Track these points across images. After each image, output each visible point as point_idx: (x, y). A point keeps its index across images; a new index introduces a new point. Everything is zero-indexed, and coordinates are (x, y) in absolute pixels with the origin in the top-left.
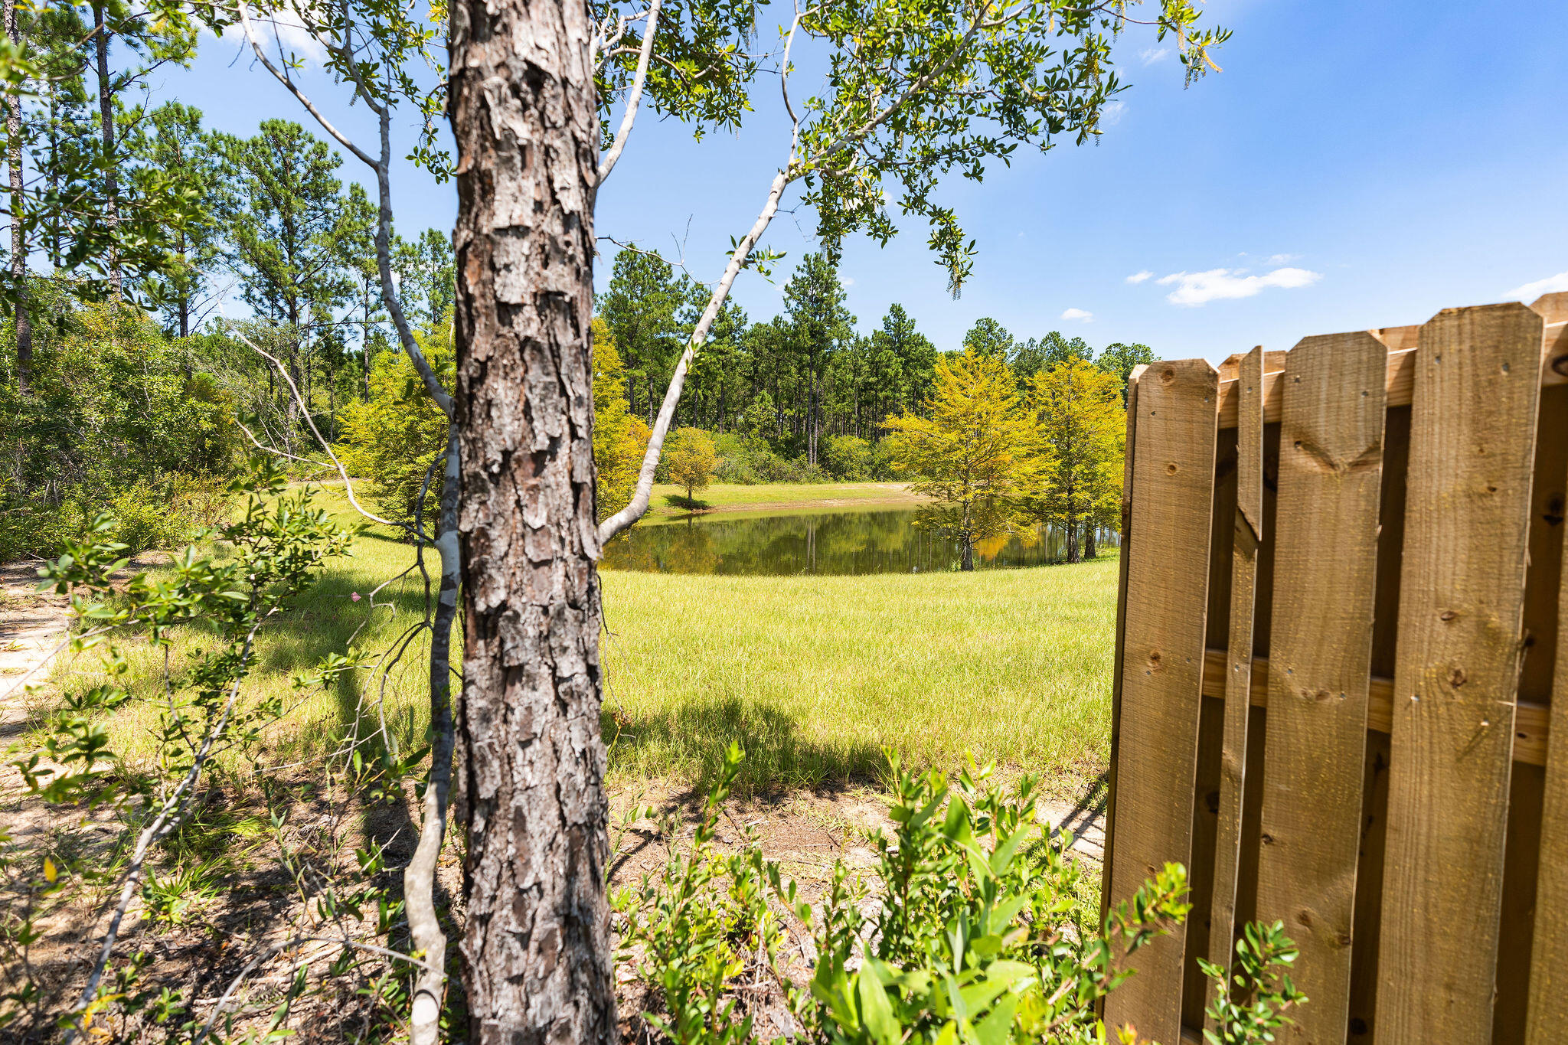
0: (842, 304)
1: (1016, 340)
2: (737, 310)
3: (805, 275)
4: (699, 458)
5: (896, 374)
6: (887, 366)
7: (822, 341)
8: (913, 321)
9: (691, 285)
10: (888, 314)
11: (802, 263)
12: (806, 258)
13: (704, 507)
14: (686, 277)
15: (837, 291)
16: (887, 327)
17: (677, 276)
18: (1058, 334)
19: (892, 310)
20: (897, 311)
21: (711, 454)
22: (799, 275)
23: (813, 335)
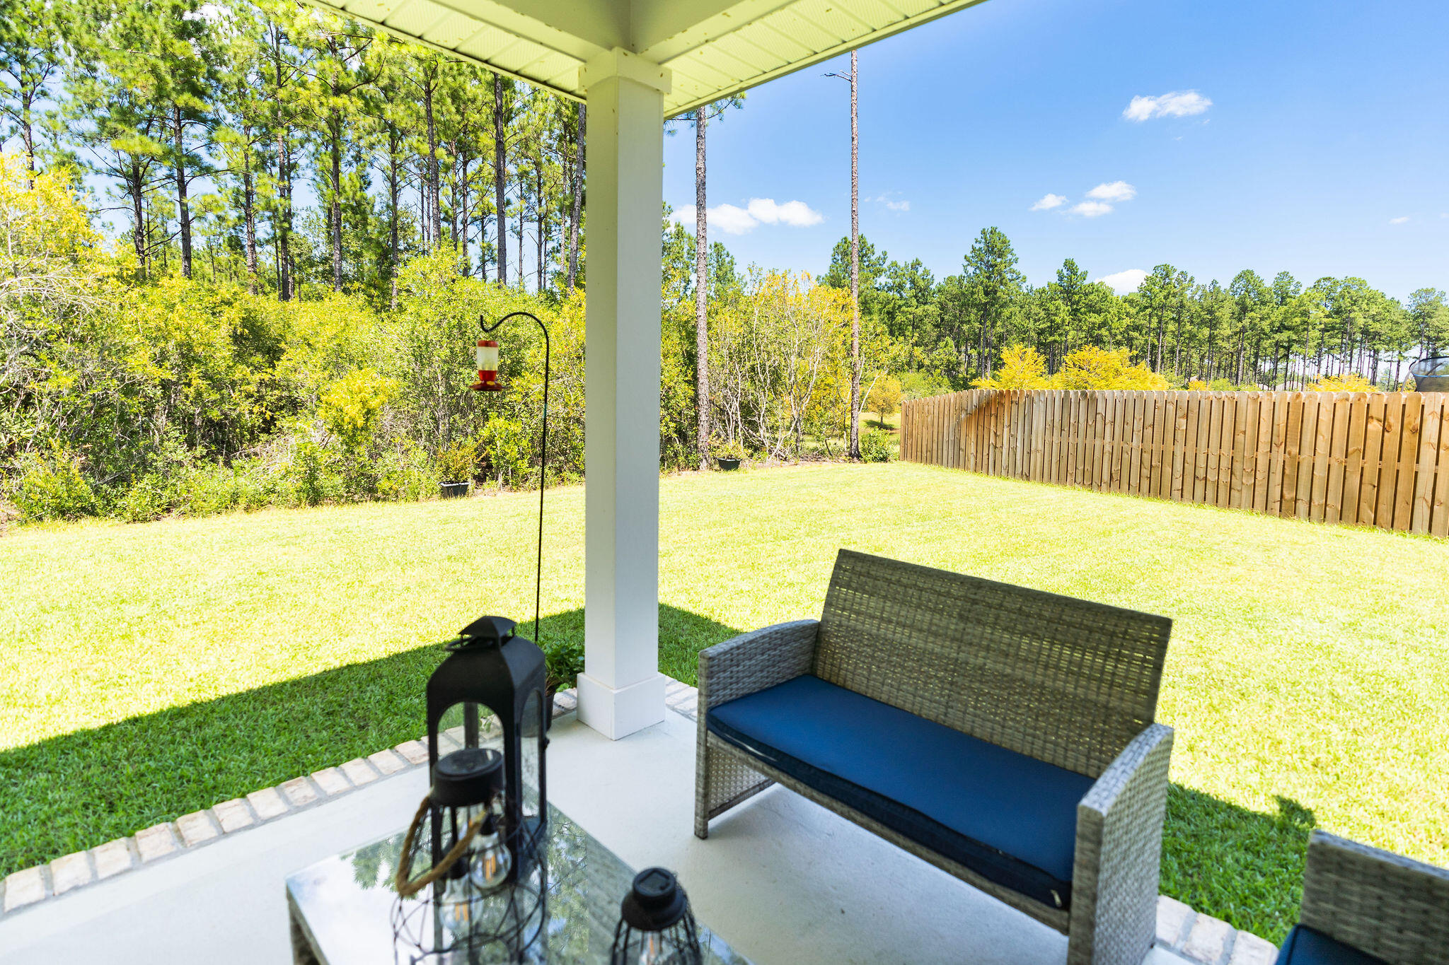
0: (1014, 266)
1: (1197, 282)
2: (926, 272)
3: (982, 245)
4: (889, 394)
5: (1063, 321)
6: (1055, 315)
7: (994, 299)
8: (1086, 273)
9: (888, 263)
10: (1061, 267)
11: (979, 237)
12: (983, 232)
13: (891, 429)
14: (885, 253)
15: (1010, 256)
16: (1061, 279)
17: (878, 253)
18: (1252, 273)
19: (1065, 265)
20: (1070, 266)
21: (898, 390)
22: (977, 246)
23: (987, 293)
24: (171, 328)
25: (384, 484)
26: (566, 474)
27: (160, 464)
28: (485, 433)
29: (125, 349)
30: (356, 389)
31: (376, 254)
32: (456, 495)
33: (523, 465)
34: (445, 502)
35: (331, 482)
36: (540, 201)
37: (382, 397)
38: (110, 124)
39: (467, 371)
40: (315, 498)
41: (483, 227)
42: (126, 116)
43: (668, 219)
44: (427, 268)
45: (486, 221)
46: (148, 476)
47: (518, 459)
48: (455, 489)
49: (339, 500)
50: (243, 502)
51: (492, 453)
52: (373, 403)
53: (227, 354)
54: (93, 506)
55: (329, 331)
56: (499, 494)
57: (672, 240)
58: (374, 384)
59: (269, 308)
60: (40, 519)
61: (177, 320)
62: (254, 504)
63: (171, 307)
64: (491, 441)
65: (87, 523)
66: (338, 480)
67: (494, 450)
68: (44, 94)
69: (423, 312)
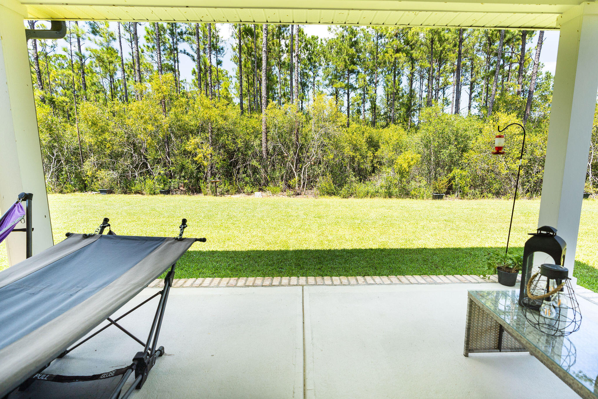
24: (353, 140)
25: (413, 192)
26: (485, 194)
27: (349, 181)
28: (451, 175)
29: (343, 147)
30: (406, 158)
31: (405, 108)
32: (439, 198)
33: (467, 189)
34: (434, 201)
35: (395, 190)
36: (472, 75)
37: (415, 161)
38: (333, 80)
39: (445, 150)
40: (390, 195)
41: (444, 91)
42: (336, 77)
43: (541, 71)
44: (430, 111)
45: (445, 89)
46: (347, 185)
47: (465, 186)
48: (438, 196)
49: (397, 197)
50: (369, 194)
51: (454, 183)
52: (412, 163)
53: (366, 147)
54: (334, 193)
55: (395, 138)
56: (455, 200)
57: (543, 81)
58: (412, 156)
59: (374, 132)
60: (324, 195)
61: (354, 137)
62: (373, 196)
63: (353, 134)
64: (454, 178)
65: (333, 197)
66: (397, 190)
67: (454, 182)
68: (318, 75)
69: (429, 129)
